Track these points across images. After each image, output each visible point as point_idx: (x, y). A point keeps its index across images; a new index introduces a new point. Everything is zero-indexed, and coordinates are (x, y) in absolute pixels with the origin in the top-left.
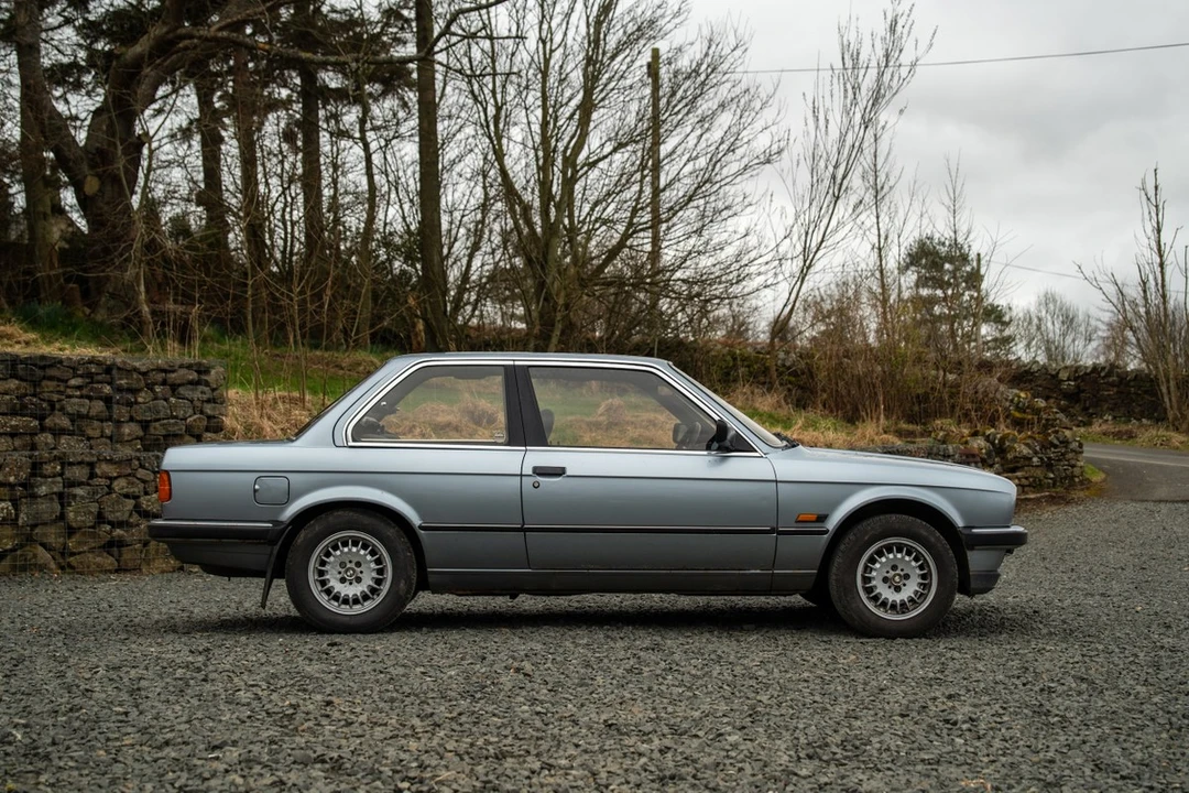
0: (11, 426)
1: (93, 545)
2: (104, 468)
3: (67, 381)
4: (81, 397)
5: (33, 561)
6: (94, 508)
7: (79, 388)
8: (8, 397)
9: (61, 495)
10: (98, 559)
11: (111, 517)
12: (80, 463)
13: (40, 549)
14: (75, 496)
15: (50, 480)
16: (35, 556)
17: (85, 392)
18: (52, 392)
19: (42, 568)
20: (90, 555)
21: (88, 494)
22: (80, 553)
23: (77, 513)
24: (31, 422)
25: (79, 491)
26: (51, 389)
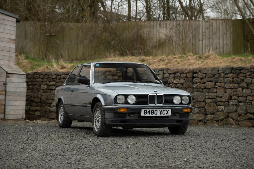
0: (230, 86)
1: (244, 119)
2: (249, 98)
3: (246, 73)
4: (249, 78)
5: (229, 122)
6: (245, 108)
7: (249, 75)
8: (229, 78)
9: (236, 105)
10: (246, 123)
11: (249, 111)
12: (242, 96)
13: (231, 119)
14: (240, 105)
15: (233, 101)
16: (229, 121)
17: (250, 76)
18: (242, 77)
19: (230, 124)
20: (244, 122)
21: (244, 104)
22: (241, 121)
23: (240, 110)
24: (235, 85)
25: (241, 104)
26: (242, 76)
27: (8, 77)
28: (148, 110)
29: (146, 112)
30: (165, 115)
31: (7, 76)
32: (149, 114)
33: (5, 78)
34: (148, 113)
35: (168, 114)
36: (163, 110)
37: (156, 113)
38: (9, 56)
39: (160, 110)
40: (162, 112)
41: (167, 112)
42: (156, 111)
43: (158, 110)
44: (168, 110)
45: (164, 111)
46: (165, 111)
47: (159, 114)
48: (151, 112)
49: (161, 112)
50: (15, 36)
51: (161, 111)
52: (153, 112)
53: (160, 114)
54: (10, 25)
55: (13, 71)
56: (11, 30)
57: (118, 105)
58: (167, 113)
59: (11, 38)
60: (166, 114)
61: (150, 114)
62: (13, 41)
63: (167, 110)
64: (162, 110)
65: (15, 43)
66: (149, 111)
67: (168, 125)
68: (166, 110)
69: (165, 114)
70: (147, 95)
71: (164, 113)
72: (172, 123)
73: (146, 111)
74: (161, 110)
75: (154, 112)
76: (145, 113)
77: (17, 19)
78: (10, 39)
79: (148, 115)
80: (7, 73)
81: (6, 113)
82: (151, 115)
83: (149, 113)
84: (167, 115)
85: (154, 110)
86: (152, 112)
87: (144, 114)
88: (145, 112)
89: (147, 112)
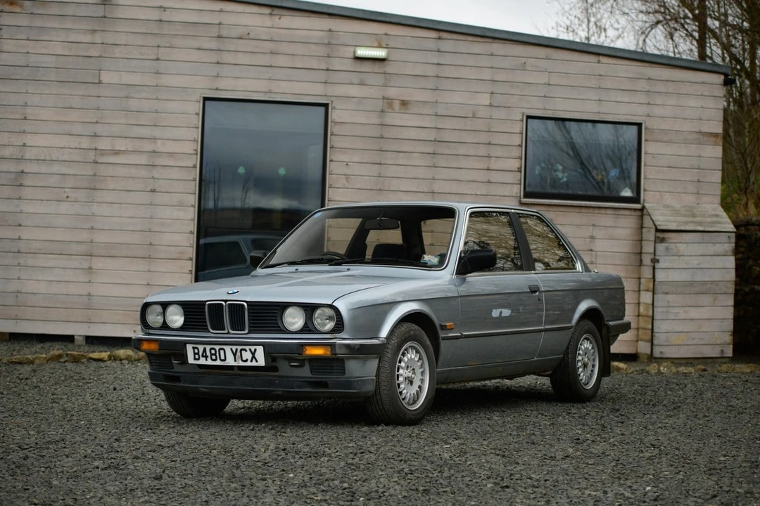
27: (663, 240)
28: (201, 348)
29: (198, 354)
30: (248, 364)
31: (659, 237)
32: (206, 360)
33: (653, 243)
34: (203, 356)
35: (257, 361)
36: (239, 348)
37: (223, 358)
38: (699, 181)
39: (231, 349)
40: (238, 354)
41: (253, 354)
42: (222, 352)
43: (227, 348)
44: (253, 348)
45: (243, 352)
46: (246, 351)
47: (230, 361)
48: (208, 354)
49: (235, 355)
50: (722, 123)
51: (234, 351)
52: (215, 354)
53: (235, 361)
54: (699, 94)
55: (686, 223)
56: (702, 107)
57: (151, 331)
58: (253, 357)
59: (705, 129)
60: (251, 361)
61: (209, 359)
62: (713, 139)
63: (250, 350)
64: (237, 349)
65: (721, 144)
66: (205, 350)
67: (280, 393)
68: (247, 348)
69: (247, 360)
70: (202, 304)
71: (244, 359)
72: (294, 388)
73: (196, 351)
74: (234, 348)
75: (218, 355)
76: (197, 356)
77: (726, 75)
78: (700, 132)
79: (202, 361)
80: (657, 230)
81: (655, 342)
82: (209, 362)
83: (206, 357)
84: (254, 364)
85: (217, 347)
86: (212, 354)
87: (195, 359)
88: (195, 354)
89: (201, 354)
